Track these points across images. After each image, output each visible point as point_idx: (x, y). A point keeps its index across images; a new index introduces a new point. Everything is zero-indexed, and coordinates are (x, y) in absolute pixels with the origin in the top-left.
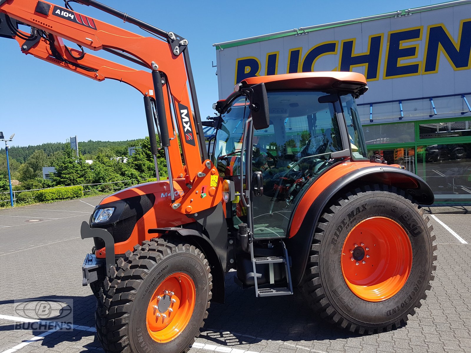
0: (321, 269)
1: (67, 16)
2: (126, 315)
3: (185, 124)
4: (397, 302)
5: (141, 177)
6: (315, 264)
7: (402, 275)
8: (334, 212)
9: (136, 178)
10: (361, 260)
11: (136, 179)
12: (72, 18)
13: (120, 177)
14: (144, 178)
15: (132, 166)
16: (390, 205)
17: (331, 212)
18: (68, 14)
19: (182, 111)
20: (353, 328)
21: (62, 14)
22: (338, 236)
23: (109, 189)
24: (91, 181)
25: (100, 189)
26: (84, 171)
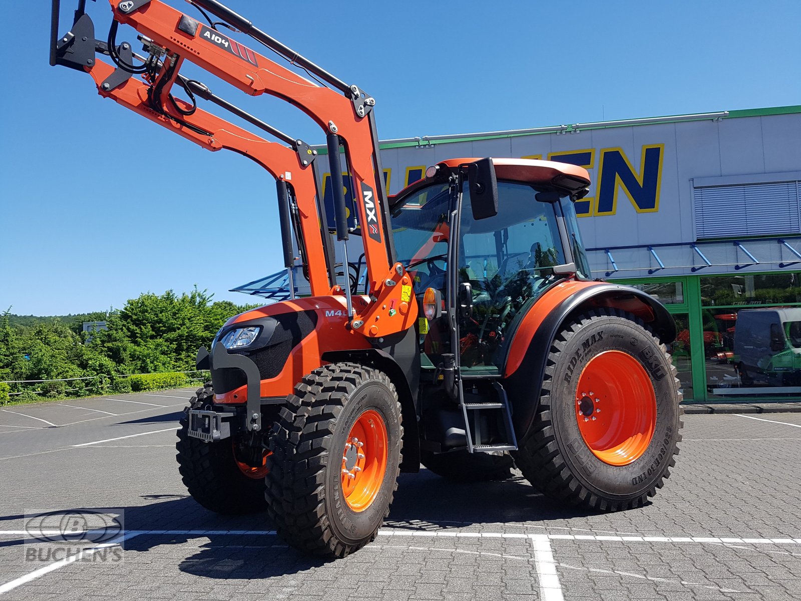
0: (554, 414)
1: (219, 42)
2: (323, 453)
3: (368, 212)
4: (643, 467)
5: (118, 371)
6: (547, 407)
7: (644, 432)
8: (566, 339)
9: (109, 373)
10: (590, 415)
11: (107, 375)
12: (226, 46)
13: (79, 371)
14: (123, 373)
15: (102, 351)
16: (629, 336)
17: (562, 339)
18: (220, 39)
19: (366, 193)
20: (593, 500)
21: (213, 39)
22: (572, 372)
23: (57, 392)
24: (24, 376)
25: (39, 390)
26: (11, 357)
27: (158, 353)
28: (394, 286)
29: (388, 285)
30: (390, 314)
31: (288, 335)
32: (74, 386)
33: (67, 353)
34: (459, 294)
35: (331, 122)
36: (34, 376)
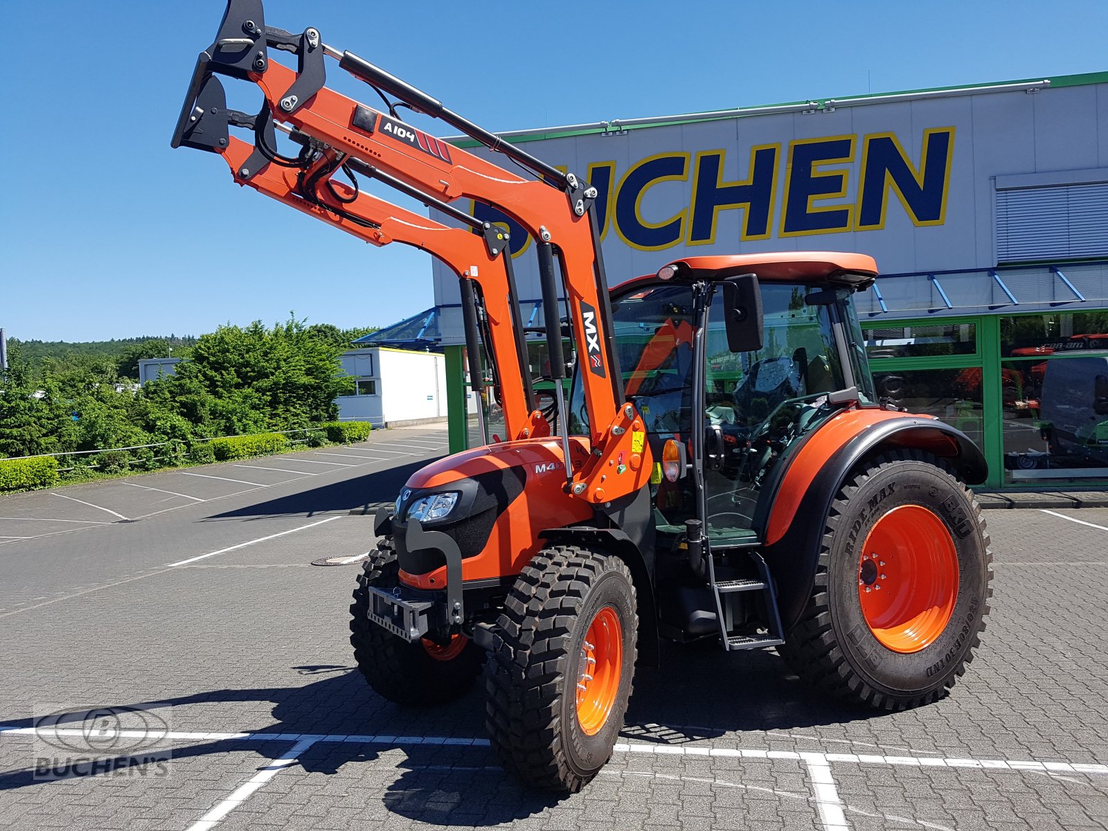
0: (832, 597)
1: (403, 136)
2: (558, 679)
3: (589, 339)
4: (941, 652)
5: (195, 434)
6: (823, 589)
7: (943, 605)
8: (848, 497)
9: (184, 437)
10: (872, 583)
11: (182, 440)
12: (412, 140)
13: (145, 436)
14: (202, 437)
15: (172, 409)
16: (928, 486)
17: (841, 496)
18: (404, 131)
19: (586, 315)
20: (877, 699)
21: (395, 132)
22: (854, 540)
23: (119, 465)
24: (74, 445)
25: (95, 464)
26: (56, 420)
27: (247, 408)
28: (623, 435)
29: (615, 433)
30: (619, 470)
31: (493, 501)
32: (140, 456)
33: (127, 411)
34: (706, 440)
35: (543, 227)
36: (87, 445)
